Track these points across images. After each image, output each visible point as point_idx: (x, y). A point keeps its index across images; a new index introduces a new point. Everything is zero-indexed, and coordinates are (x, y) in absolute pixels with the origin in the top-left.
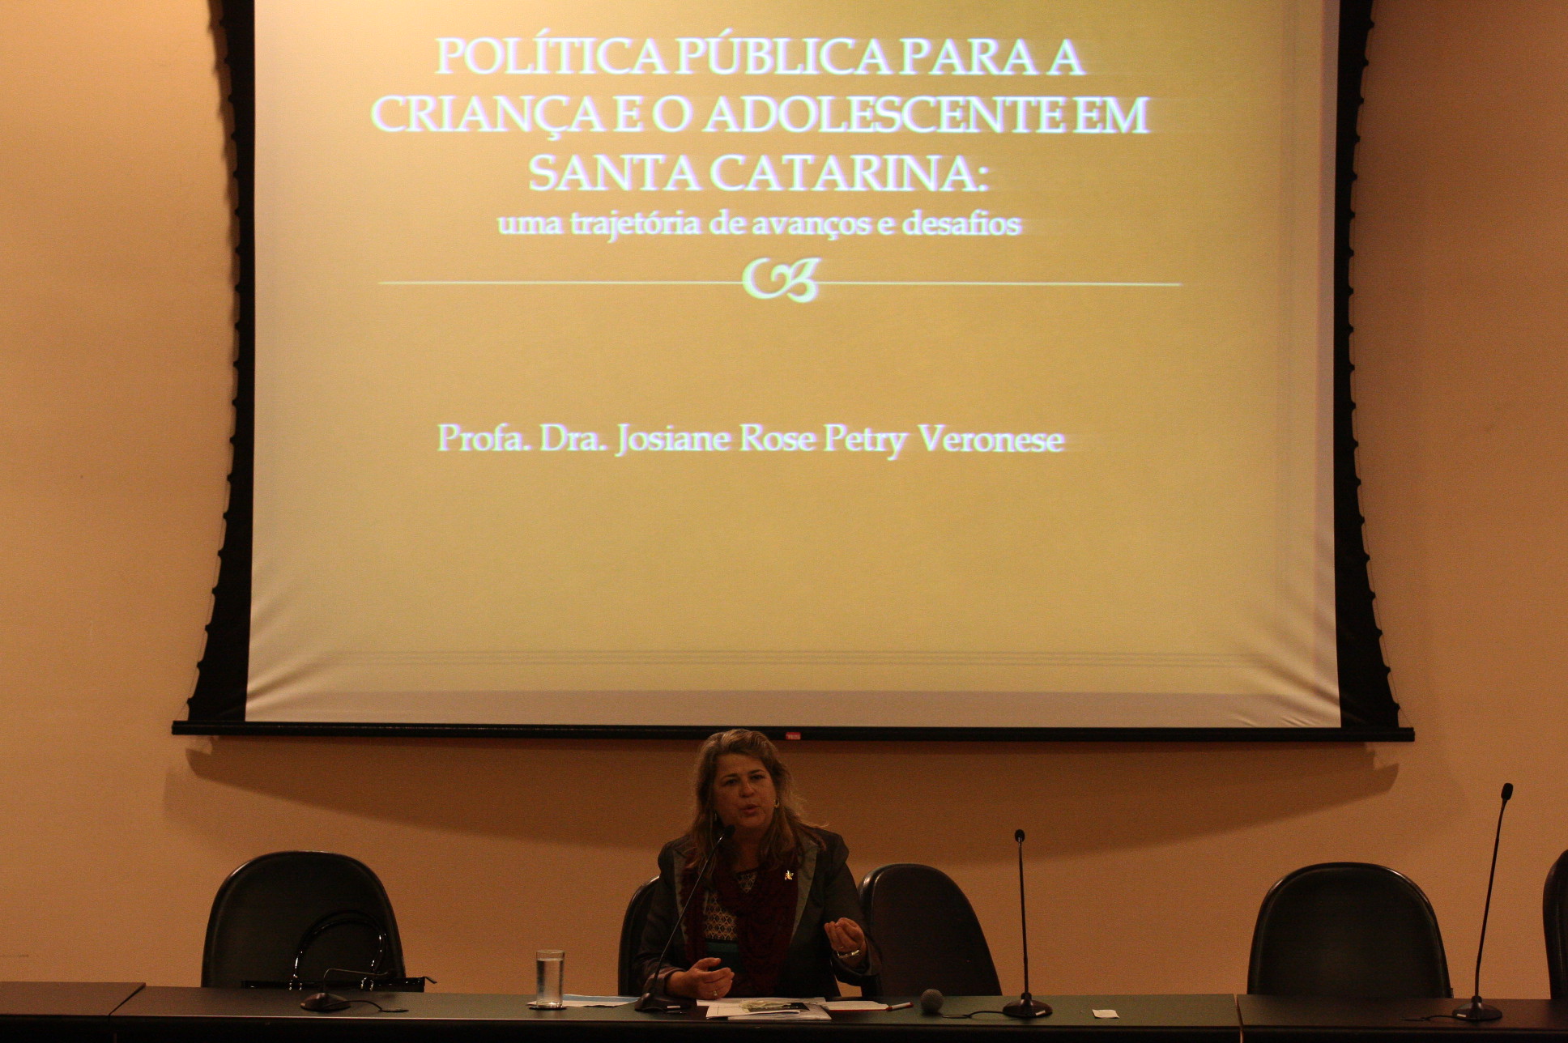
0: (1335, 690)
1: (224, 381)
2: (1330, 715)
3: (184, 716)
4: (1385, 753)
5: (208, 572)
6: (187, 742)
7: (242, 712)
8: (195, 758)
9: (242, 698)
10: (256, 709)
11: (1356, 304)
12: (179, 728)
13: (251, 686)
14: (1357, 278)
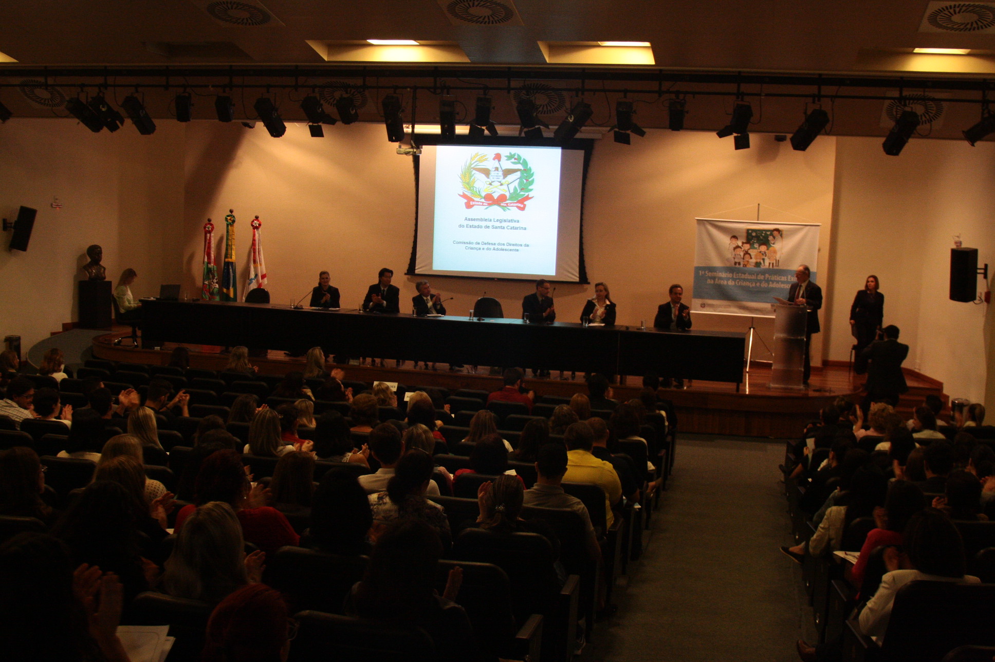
0: (578, 276)
1: (414, 221)
2: (577, 279)
3: (406, 272)
4: (586, 286)
5: (410, 250)
6: (407, 276)
7: (415, 272)
8: (408, 279)
9: (415, 270)
10: (417, 272)
11: (584, 221)
12: (405, 274)
13: (416, 268)
14: (584, 217)
